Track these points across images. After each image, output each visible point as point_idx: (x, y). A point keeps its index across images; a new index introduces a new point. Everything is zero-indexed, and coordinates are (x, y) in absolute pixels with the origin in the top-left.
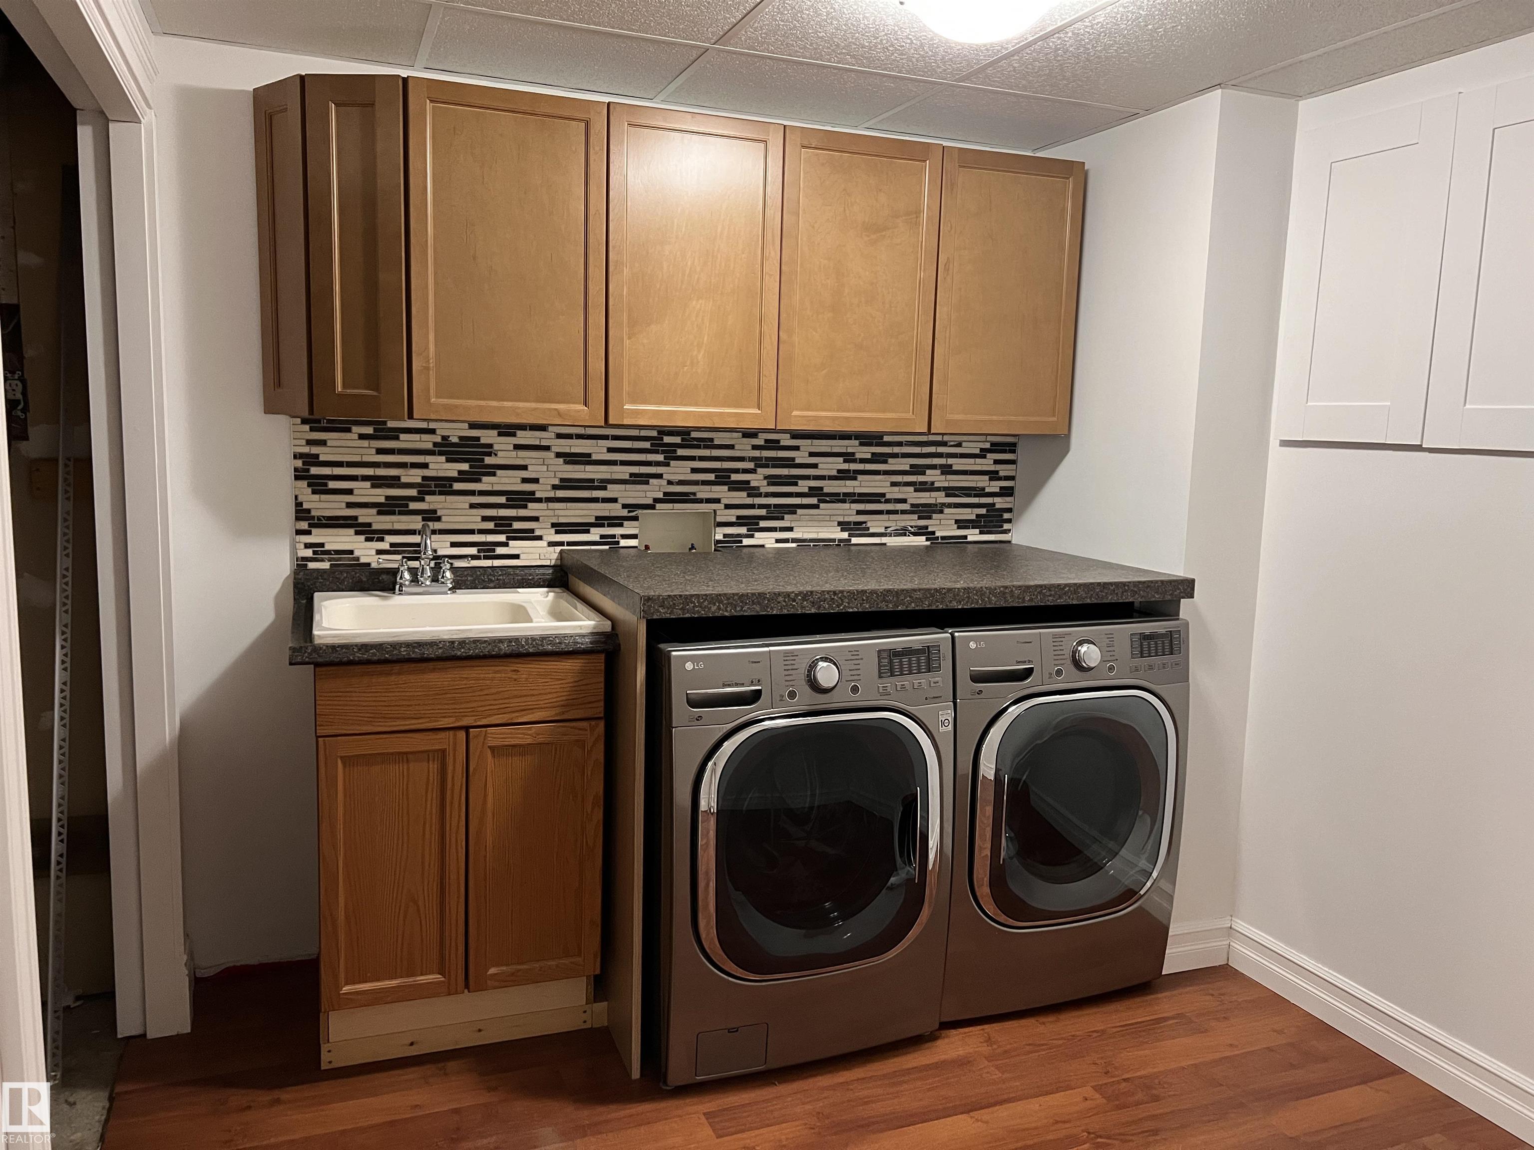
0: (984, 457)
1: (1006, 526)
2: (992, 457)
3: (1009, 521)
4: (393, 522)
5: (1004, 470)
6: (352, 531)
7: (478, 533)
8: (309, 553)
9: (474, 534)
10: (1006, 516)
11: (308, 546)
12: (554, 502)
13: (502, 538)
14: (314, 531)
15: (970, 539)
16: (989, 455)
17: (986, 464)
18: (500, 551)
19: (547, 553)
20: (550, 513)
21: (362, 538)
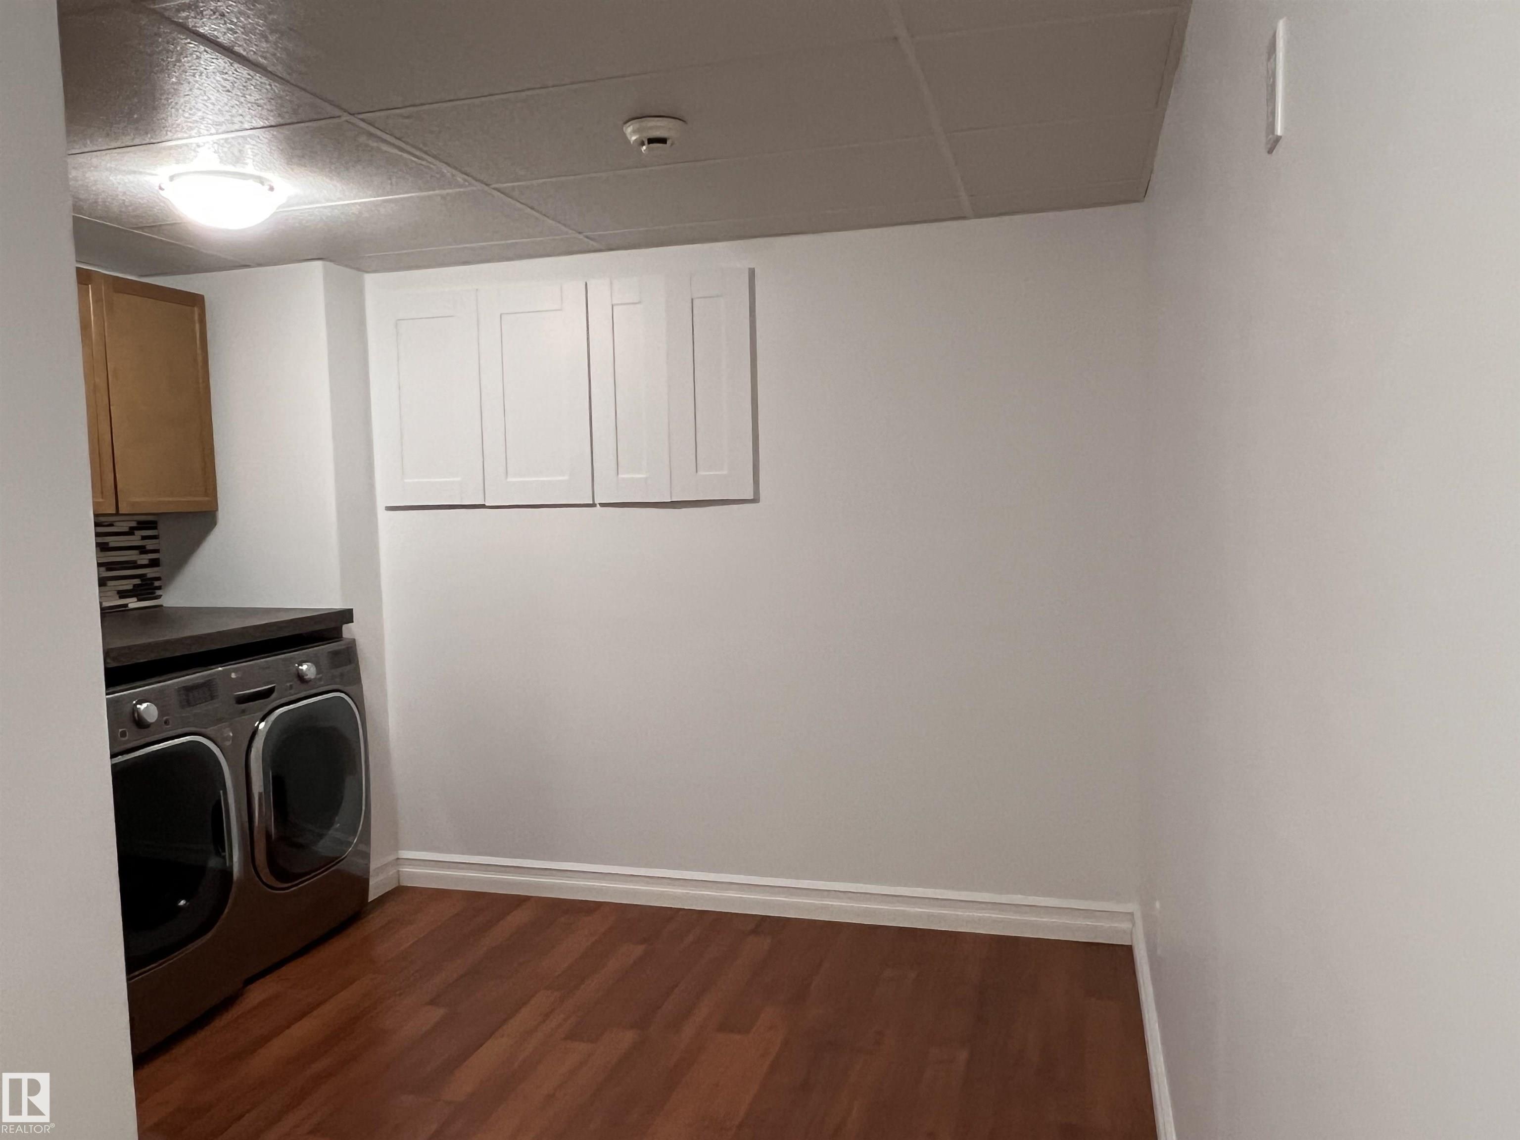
0: (133, 534)
1: (158, 592)
2: (139, 533)
3: (159, 588)
5: (150, 544)
10: (157, 584)
15: (131, 606)
16: (136, 532)
17: (135, 540)
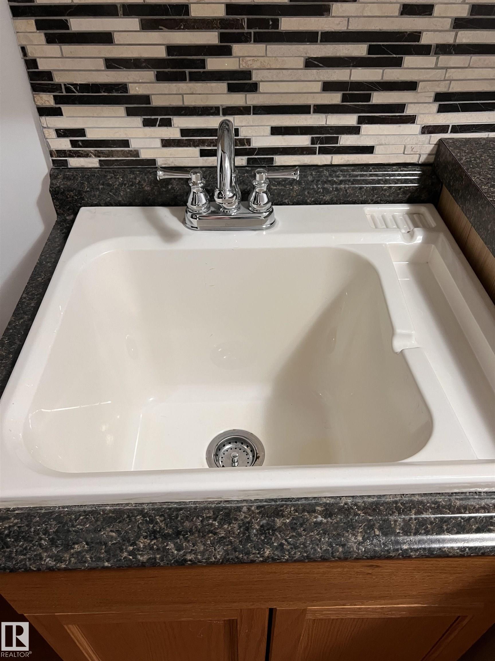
4: (182, 95)
6: (121, 110)
7: (315, 112)
8: (65, 144)
9: (309, 113)
11: (61, 133)
12: (450, 53)
13: (351, 120)
14: (65, 108)
18: (346, 140)
19: (417, 144)
20: (439, 74)
21: (138, 121)
